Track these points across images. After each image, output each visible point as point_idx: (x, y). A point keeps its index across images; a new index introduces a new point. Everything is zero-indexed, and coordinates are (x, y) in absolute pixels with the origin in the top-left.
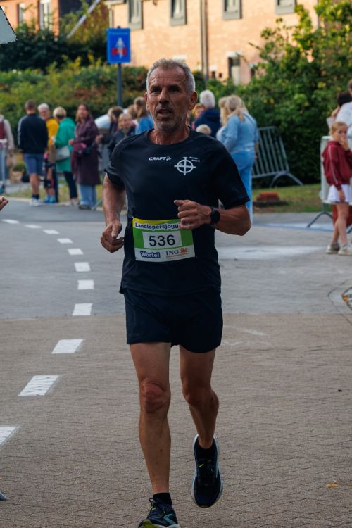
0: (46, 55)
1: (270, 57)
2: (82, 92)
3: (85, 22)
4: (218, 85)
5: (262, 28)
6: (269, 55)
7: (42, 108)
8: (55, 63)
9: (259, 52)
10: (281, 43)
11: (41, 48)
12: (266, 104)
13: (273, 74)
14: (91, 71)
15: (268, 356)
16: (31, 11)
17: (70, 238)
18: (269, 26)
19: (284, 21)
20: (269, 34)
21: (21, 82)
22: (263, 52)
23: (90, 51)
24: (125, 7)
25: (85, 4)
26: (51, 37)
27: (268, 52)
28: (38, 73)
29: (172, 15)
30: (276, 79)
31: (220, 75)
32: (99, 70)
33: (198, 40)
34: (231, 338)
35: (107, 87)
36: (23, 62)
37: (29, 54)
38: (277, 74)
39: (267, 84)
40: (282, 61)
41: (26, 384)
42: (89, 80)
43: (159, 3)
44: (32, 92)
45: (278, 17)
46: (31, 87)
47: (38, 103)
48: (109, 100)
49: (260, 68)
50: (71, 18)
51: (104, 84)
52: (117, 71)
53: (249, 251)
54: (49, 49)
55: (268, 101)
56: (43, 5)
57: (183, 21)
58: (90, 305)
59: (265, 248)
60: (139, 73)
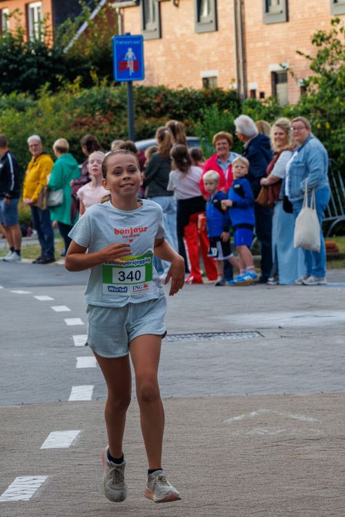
0: (38, 74)
1: (323, 69)
2: (84, 120)
3: (86, 31)
4: (258, 106)
5: (314, 32)
6: (322, 67)
7: (32, 140)
8: (47, 84)
9: (310, 62)
10: (338, 50)
11: (30, 66)
12: (319, 129)
13: (328, 91)
14: (95, 93)
15: (319, 447)
16: (16, 18)
17: (67, 306)
18: (322, 29)
19: (341, 22)
20: (322, 39)
21: (5, 109)
22: (315, 63)
23: (92, 67)
24: (138, 11)
25: (86, 8)
26: (44, 52)
27: (321, 64)
28: (26, 97)
29: (199, 20)
30: (333, 97)
31: (262, 95)
32: (106, 92)
33: (233, 50)
34: (272, 425)
35: (115, 114)
36: (9, 84)
37: (15, 74)
38: (334, 90)
39: (320, 104)
40: (340, 74)
41: (7, 487)
42: (92, 104)
43: (181, 4)
44: (18, 121)
45: (334, 18)
46: (17, 115)
47: (27, 136)
48: (120, 130)
49: (311, 84)
50: (69, 26)
51: (113, 110)
52: (127, 92)
53: (297, 317)
54: (40, 66)
55: (323, 126)
56: (33, 9)
57: (213, 27)
58: (92, 387)
59: (318, 313)
60: (157, 95)
